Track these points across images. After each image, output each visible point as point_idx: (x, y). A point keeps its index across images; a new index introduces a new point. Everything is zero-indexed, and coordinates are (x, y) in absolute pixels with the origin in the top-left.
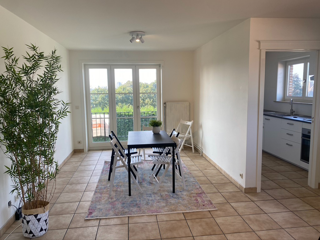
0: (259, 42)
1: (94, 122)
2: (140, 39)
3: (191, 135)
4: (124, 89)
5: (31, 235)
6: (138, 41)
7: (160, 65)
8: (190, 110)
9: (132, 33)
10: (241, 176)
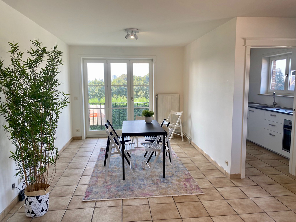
0: (245, 39)
1: (91, 112)
2: (135, 35)
3: (181, 125)
4: (119, 82)
5: (33, 215)
6: (132, 37)
7: (152, 60)
8: (180, 102)
9: (127, 30)
10: (227, 163)
